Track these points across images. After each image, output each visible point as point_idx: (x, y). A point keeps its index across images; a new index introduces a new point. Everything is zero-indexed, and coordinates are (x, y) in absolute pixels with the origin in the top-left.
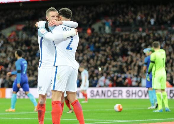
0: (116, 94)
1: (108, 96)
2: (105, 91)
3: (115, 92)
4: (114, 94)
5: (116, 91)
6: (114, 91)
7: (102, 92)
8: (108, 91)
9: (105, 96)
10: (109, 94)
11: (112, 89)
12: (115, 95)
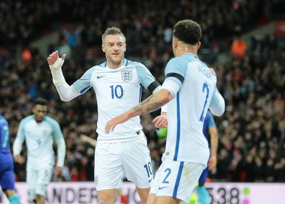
0: (84, 196)
1: (67, 202)
2: (61, 190)
3: (83, 192)
4: (80, 196)
5: (85, 189)
6: (81, 189)
7: (55, 191)
8: (68, 190)
9: (60, 201)
10: (70, 196)
11: (76, 186)
12: (83, 199)
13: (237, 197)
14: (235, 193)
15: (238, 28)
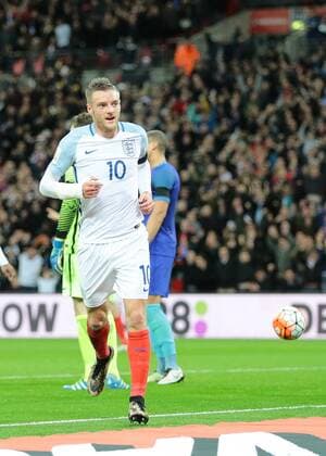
13: (185, 318)
14: (181, 311)
15: (186, 24)
